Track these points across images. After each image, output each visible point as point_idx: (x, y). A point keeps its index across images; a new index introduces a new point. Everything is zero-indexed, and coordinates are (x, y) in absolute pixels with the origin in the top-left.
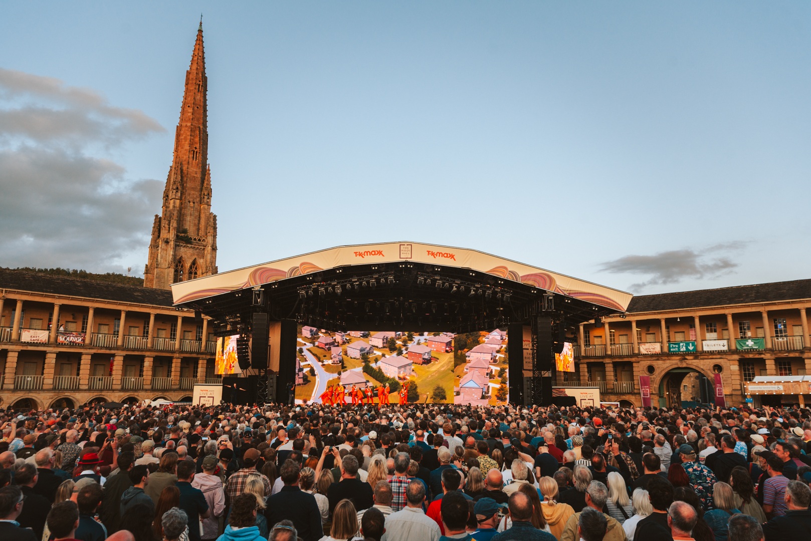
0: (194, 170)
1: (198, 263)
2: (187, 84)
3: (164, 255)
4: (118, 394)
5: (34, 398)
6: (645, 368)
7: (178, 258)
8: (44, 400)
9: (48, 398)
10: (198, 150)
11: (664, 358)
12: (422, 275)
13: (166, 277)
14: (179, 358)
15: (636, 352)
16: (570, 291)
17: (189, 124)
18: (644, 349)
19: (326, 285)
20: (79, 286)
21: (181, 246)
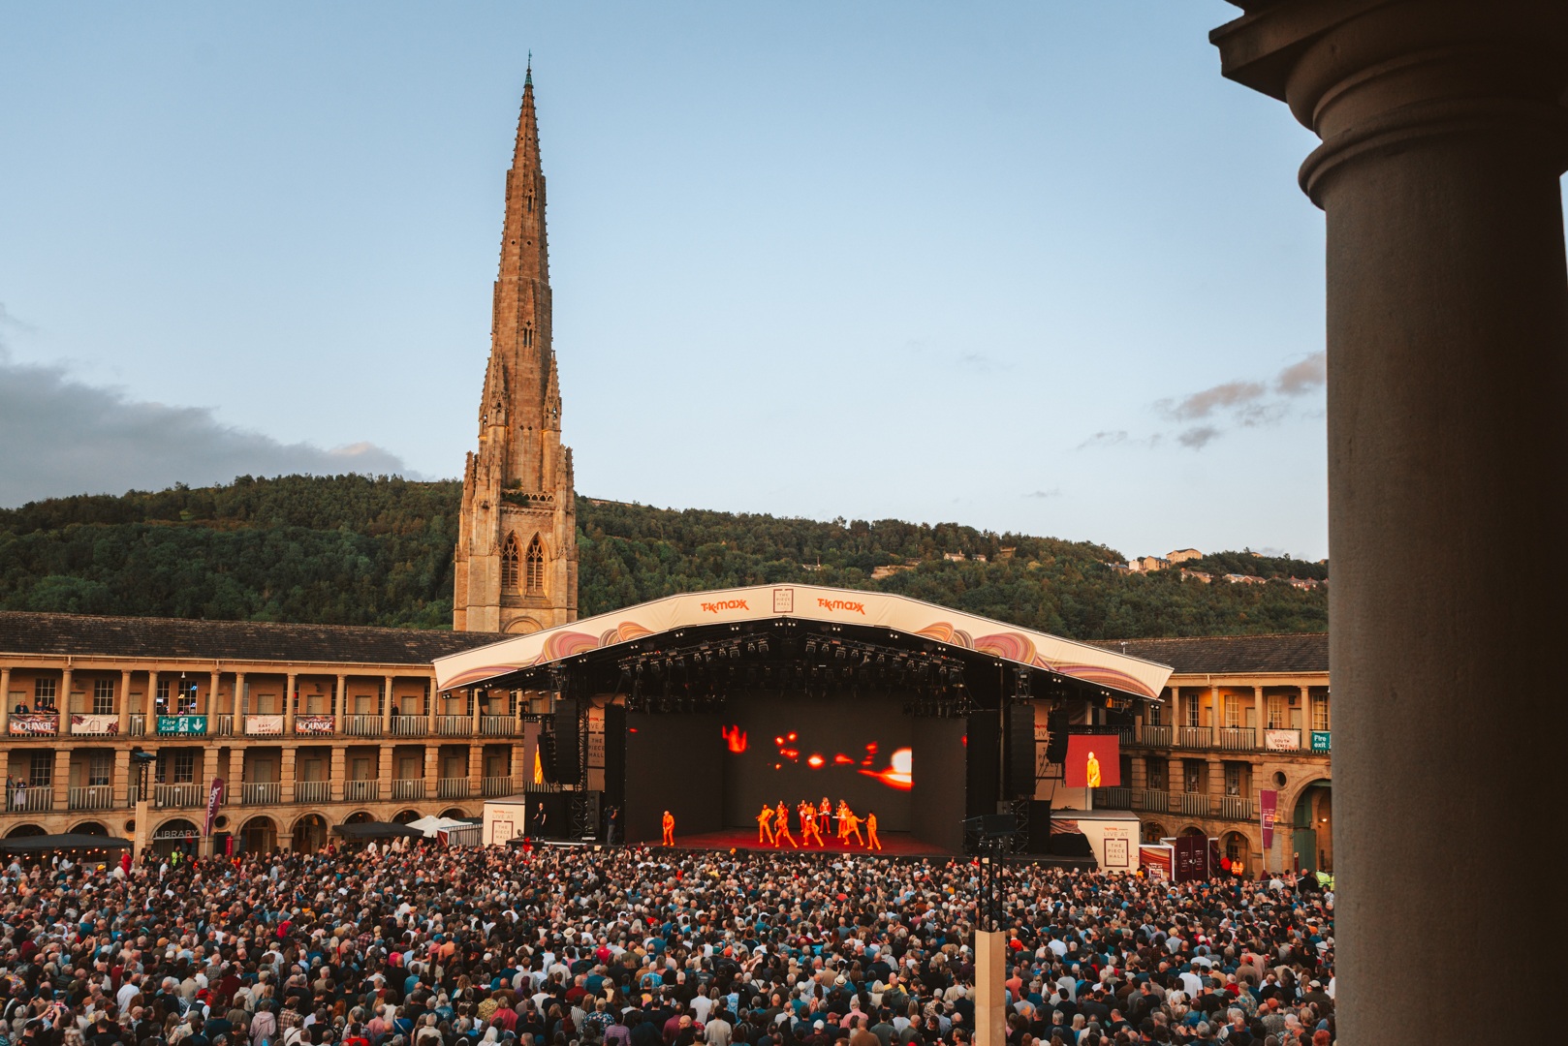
0: (527, 367)
1: (543, 540)
2: (508, 199)
3: (482, 531)
4: (387, 806)
5: (269, 816)
6: (1271, 775)
7: (507, 534)
8: (284, 818)
9: (289, 814)
10: (532, 327)
11: (1301, 760)
12: (813, 637)
13: (487, 571)
14: (478, 747)
15: (1259, 745)
16: (1060, 663)
17: (515, 278)
18: (1274, 740)
19: (662, 656)
20: (323, 641)
21: (511, 511)
